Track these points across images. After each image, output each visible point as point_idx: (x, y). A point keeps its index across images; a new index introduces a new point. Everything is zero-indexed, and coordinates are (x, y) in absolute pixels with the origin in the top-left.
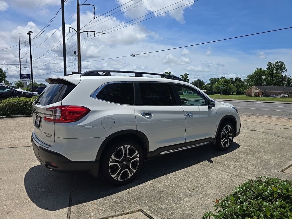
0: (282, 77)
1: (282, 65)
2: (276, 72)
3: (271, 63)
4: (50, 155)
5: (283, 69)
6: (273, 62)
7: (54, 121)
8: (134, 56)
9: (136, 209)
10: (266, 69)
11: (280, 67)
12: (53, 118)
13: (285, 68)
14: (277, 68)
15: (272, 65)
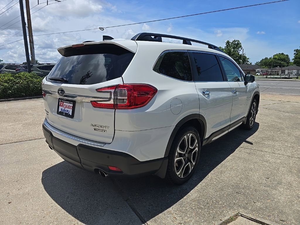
0: (238, 55)
1: (238, 44)
2: (233, 51)
3: (229, 41)
4: (108, 157)
5: (239, 48)
6: (231, 41)
7: (115, 107)
8: (102, 29)
9: (232, 213)
10: (225, 47)
11: (237, 46)
12: (112, 102)
13: (241, 46)
14: (235, 47)
15: (230, 43)
